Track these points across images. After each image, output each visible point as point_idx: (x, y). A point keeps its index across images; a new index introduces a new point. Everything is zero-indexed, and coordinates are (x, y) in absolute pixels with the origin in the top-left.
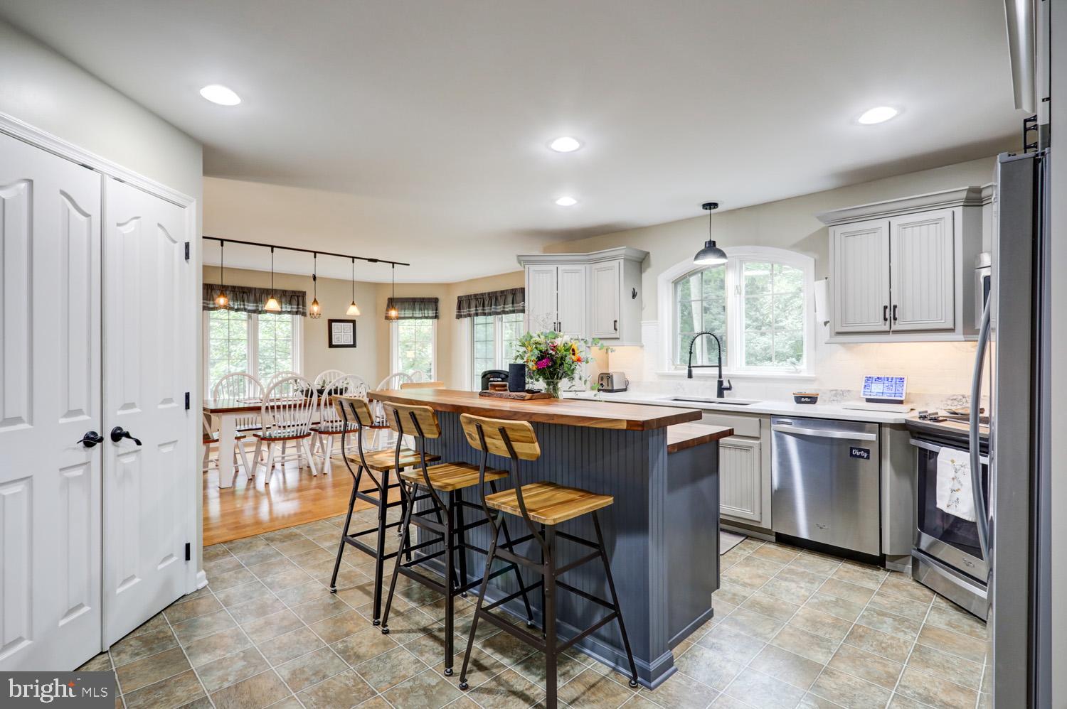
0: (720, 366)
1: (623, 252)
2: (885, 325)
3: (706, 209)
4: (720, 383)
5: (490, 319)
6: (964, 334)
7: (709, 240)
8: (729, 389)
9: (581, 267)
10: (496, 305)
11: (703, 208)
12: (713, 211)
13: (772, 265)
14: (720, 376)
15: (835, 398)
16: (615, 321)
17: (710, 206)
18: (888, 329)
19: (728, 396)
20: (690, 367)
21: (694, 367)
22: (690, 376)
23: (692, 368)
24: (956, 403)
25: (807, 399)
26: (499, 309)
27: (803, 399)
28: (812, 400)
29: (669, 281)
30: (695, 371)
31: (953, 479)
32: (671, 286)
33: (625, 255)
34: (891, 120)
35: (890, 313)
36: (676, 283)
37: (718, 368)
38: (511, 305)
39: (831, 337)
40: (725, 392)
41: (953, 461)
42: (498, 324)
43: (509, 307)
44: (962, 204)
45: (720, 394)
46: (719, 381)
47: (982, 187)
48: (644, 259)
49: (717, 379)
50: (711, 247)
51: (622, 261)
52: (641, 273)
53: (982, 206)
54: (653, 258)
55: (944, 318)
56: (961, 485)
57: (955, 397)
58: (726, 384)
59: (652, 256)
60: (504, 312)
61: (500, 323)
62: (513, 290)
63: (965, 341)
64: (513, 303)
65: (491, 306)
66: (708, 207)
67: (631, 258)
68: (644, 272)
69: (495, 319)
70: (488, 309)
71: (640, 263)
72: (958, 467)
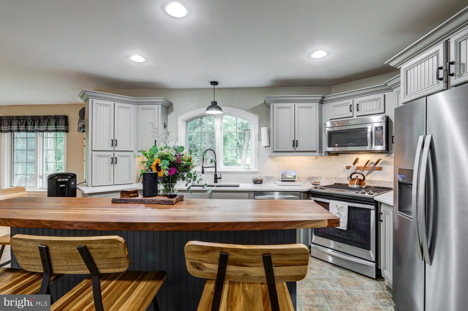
0: (216, 167)
1: (162, 100)
2: (293, 148)
3: (212, 85)
4: (216, 176)
5: (33, 135)
6: (319, 153)
7: (213, 101)
8: (220, 178)
9: (132, 106)
10: (39, 125)
11: (211, 84)
12: (216, 86)
13: (237, 118)
14: (216, 172)
15: (267, 180)
16: (156, 141)
17: (214, 83)
18: (294, 150)
19: (220, 183)
20: (203, 167)
21: (205, 167)
22: (203, 172)
23: (204, 168)
24: (310, 180)
25: (259, 182)
26: (42, 128)
27: (258, 182)
28: (261, 182)
29: (183, 120)
30: (205, 170)
31: (338, 213)
32: (185, 123)
33: (163, 102)
34: (323, 57)
35: (295, 144)
36: (187, 122)
37: (214, 168)
38: (54, 126)
39: (271, 153)
40: (218, 180)
41: (337, 206)
42: (40, 139)
43: (52, 127)
44: (319, 102)
45: (216, 181)
46: (215, 175)
47: (325, 96)
48: (169, 107)
49: (214, 173)
50: (214, 105)
51: (160, 106)
52: (167, 114)
53: (322, 104)
54: (175, 106)
55: (313, 146)
56: (341, 216)
57: (310, 178)
58: (218, 176)
59: (174, 105)
60: (47, 131)
61: (41, 138)
62: (56, 116)
63: (320, 156)
64: (56, 125)
65: (34, 125)
66: (213, 84)
67: (164, 105)
68: (169, 113)
69: (37, 135)
70: (30, 128)
71: (168, 108)
72: (339, 208)
